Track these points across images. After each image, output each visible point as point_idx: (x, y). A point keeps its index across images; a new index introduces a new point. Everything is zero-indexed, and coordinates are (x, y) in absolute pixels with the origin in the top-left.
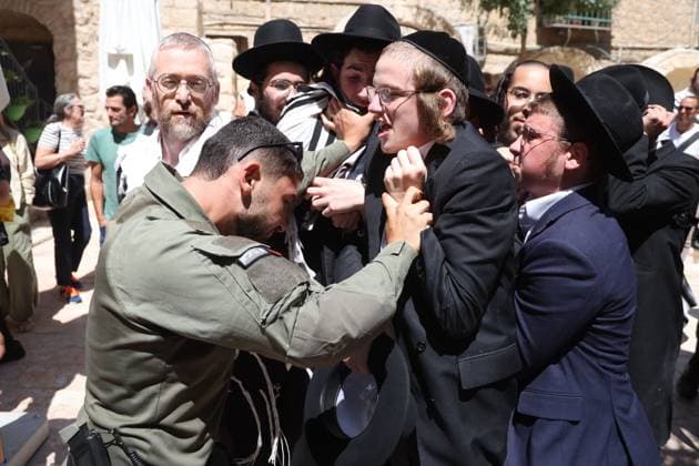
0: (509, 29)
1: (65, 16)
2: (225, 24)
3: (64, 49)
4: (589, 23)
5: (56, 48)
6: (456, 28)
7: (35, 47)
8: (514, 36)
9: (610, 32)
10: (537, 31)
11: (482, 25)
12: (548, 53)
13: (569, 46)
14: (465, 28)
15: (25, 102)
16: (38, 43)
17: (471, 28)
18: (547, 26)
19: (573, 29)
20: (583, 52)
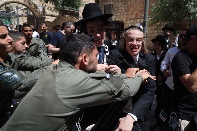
4: (74, 10)
11: (44, 7)
14: (39, 7)
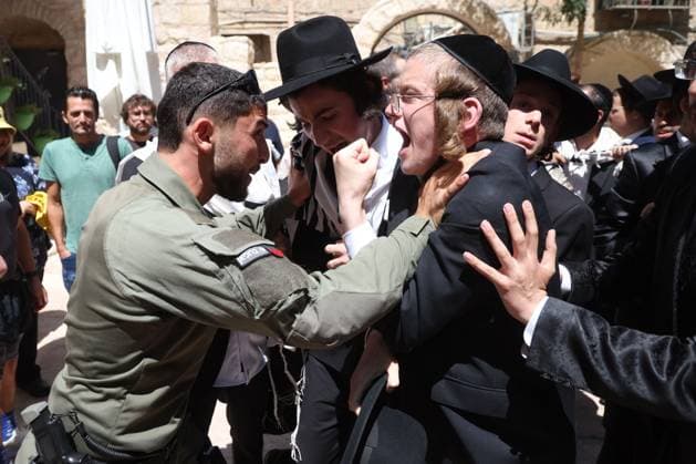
0: (563, 12)
1: (76, 19)
2: (245, 22)
3: (75, 54)
4: (661, 2)
5: (68, 53)
6: (499, 16)
7: (50, 54)
8: (570, 20)
9: (688, 10)
10: (594, 15)
11: (529, 10)
12: (612, 38)
13: (635, 28)
14: (510, 15)
15: (32, 111)
16: (52, 50)
17: (517, 15)
18: (607, 7)
19: (639, 10)
20: (656, 36)
